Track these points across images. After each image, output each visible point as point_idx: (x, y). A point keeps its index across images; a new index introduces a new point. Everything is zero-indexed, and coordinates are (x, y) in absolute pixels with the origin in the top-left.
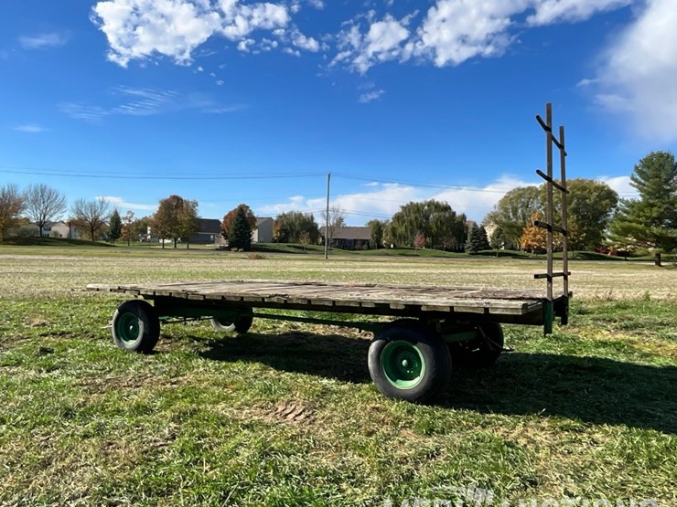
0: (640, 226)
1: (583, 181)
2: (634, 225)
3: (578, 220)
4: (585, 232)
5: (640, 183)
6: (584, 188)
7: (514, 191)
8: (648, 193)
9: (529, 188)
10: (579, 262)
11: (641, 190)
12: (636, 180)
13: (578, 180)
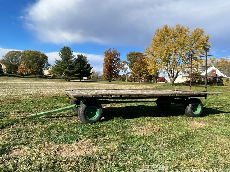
0: (63, 69)
1: (37, 52)
2: (61, 68)
3: (37, 65)
4: (40, 69)
5: (61, 55)
6: (37, 54)
7: (11, 51)
8: (64, 59)
9: (18, 51)
10: (38, 79)
11: (62, 58)
12: (60, 54)
13: (35, 51)
